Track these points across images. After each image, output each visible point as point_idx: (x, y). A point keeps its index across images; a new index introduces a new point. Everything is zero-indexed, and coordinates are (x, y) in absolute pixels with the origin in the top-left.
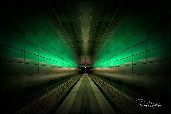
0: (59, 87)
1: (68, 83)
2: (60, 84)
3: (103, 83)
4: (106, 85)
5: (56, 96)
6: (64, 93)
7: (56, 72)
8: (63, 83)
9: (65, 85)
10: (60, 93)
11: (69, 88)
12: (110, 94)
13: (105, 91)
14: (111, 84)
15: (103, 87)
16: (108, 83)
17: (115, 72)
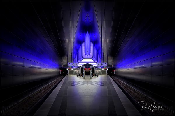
0: (37, 91)
1: (48, 86)
2: (39, 87)
3: (127, 86)
4: (130, 88)
5: (33, 100)
6: (43, 97)
7: (34, 73)
8: (42, 86)
9: (45, 88)
10: (38, 97)
11: (48, 91)
12: (136, 98)
13: (130, 95)
14: (136, 87)
15: (128, 91)
16: (133, 85)
17: (141, 73)
